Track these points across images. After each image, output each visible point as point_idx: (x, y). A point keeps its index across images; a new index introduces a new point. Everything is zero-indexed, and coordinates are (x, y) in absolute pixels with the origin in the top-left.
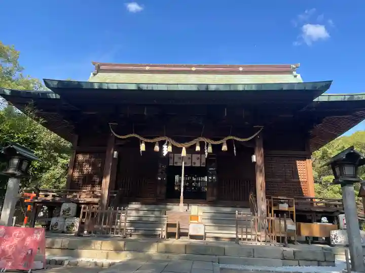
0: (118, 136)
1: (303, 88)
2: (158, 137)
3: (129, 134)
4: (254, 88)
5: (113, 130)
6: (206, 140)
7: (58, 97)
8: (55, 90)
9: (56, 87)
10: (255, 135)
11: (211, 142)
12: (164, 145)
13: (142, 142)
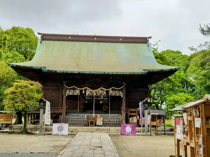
2: (84, 87)
3: (72, 86)
5: (66, 85)
6: (103, 88)
10: (123, 87)
11: (105, 89)
12: (87, 91)
13: (77, 89)
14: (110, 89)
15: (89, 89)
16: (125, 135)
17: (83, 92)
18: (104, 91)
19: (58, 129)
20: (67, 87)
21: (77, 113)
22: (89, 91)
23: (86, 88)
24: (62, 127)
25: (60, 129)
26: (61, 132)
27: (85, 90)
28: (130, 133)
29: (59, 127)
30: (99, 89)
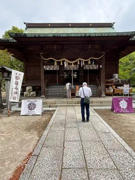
0: (45, 59)
1: (127, 35)
2: (62, 59)
3: (49, 58)
4: (106, 35)
5: (42, 56)
6: (81, 59)
7: (16, 41)
8: (14, 38)
9: (15, 37)
10: (102, 56)
11: (84, 60)
12: (65, 63)
13: (55, 61)
14: (89, 60)
15: (67, 60)
16: (120, 113)
17: (61, 64)
18: (82, 62)
19: (29, 107)
20: (44, 59)
21: (57, 85)
22: (67, 62)
23: (64, 59)
24: (34, 104)
25: (31, 107)
26: (32, 111)
27: (63, 61)
28: (127, 110)
29: (30, 104)
30: (77, 61)
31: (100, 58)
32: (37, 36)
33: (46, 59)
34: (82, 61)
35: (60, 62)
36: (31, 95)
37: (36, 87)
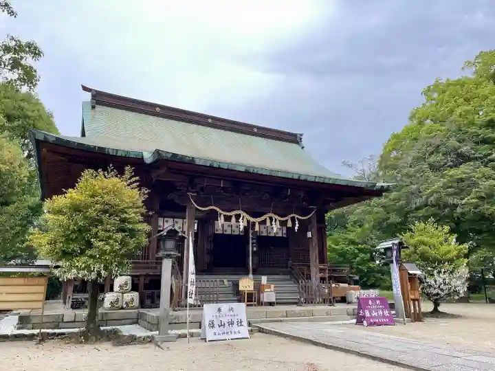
0: (199, 208)
2: (234, 211)
3: (210, 206)
5: (194, 201)
6: (273, 216)
12: (241, 220)
13: (220, 214)
14: (288, 218)
15: (245, 214)
18: (275, 222)
22: (245, 220)
23: (237, 212)
30: (266, 219)
31: (309, 216)
32: (215, 165)
33: (203, 209)
34: (276, 220)
35: (231, 216)
36: (126, 303)
37: (142, 279)
